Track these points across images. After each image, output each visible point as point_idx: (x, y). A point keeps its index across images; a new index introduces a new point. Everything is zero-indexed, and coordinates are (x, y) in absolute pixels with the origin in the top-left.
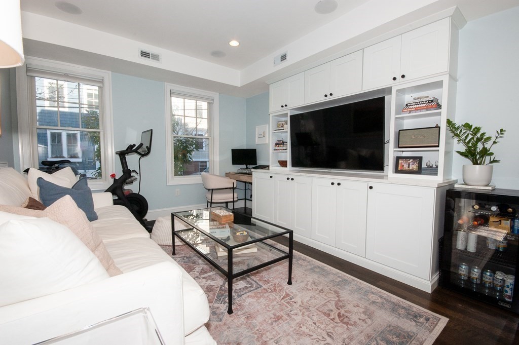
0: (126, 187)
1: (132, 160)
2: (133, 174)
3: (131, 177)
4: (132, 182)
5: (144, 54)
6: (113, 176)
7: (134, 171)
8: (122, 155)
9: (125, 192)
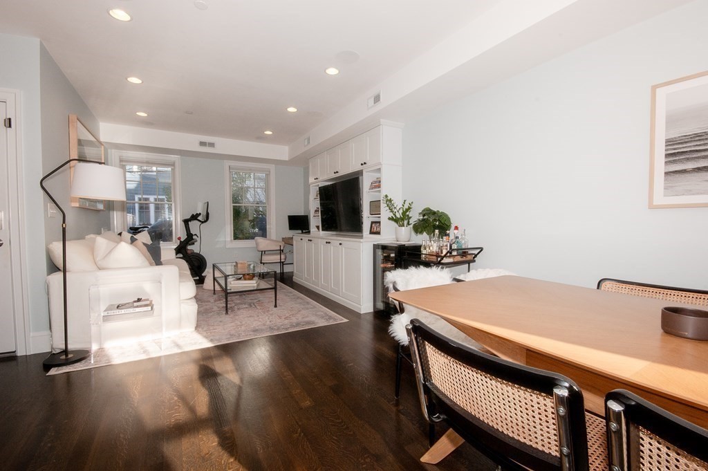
0: (189, 247)
1: (194, 226)
2: (194, 237)
3: (193, 239)
4: (194, 244)
5: (203, 144)
6: (179, 238)
7: (195, 235)
8: (186, 222)
9: (189, 252)
